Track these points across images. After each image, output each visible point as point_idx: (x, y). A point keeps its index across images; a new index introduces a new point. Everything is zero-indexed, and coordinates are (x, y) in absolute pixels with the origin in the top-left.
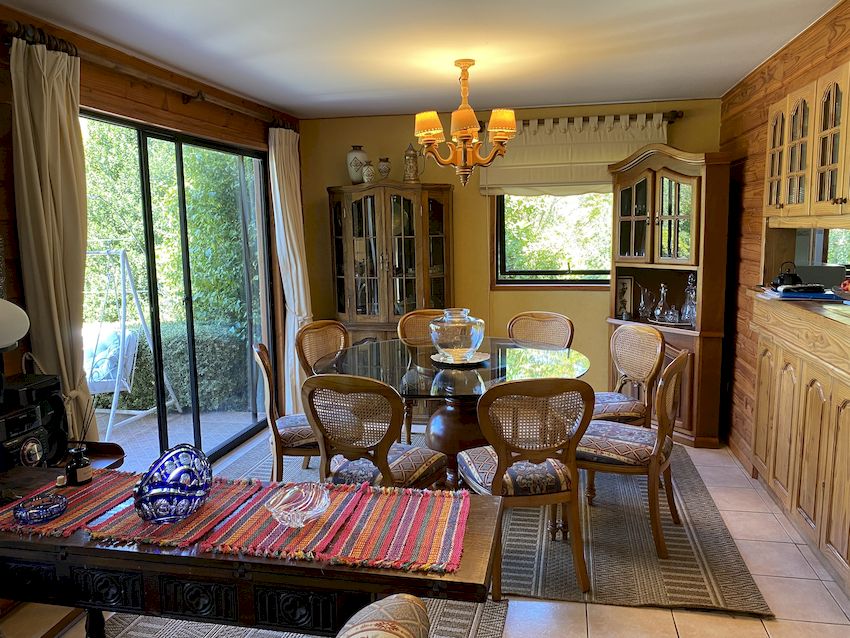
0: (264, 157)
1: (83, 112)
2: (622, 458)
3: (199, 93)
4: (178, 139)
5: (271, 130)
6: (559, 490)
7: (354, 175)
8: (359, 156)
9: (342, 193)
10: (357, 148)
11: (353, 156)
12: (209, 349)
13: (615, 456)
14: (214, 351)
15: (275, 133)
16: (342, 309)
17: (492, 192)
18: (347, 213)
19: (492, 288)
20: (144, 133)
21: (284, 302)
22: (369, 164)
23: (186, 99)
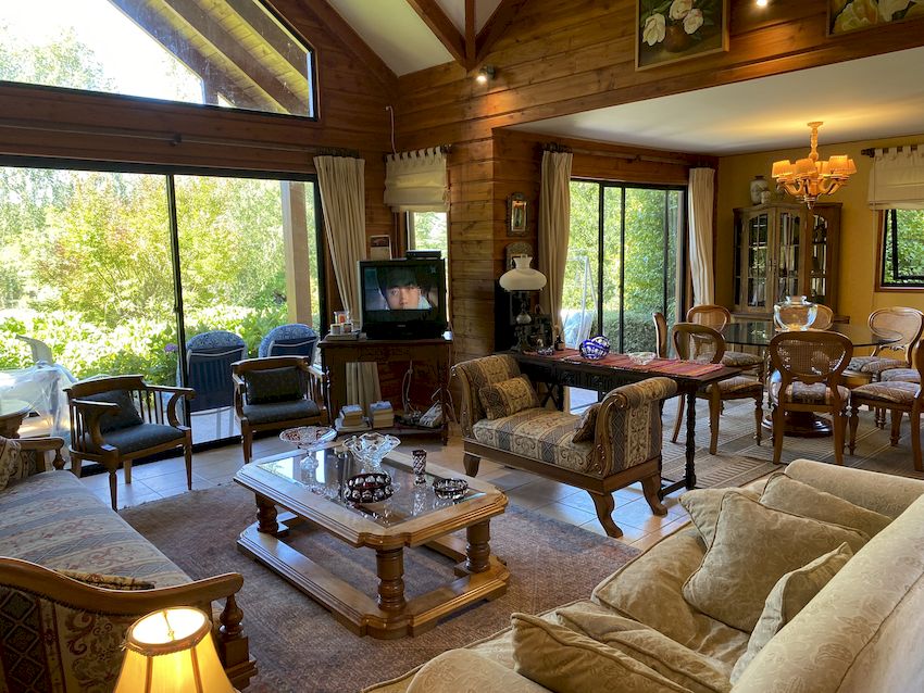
0: (685, 189)
1: (572, 179)
2: (892, 398)
3: (638, 156)
4: (623, 186)
5: (691, 170)
6: (824, 404)
7: (755, 198)
8: (760, 184)
9: (742, 213)
10: (759, 178)
11: (755, 184)
12: (640, 330)
13: (885, 396)
14: (643, 331)
15: (694, 172)
16: (737, 302)
17: (879, 208)
18: (745, 228)
19: (876, 290)
20: (603, 185)
21: (693, 295)
22: (766, 189)
23: (630, 161)
